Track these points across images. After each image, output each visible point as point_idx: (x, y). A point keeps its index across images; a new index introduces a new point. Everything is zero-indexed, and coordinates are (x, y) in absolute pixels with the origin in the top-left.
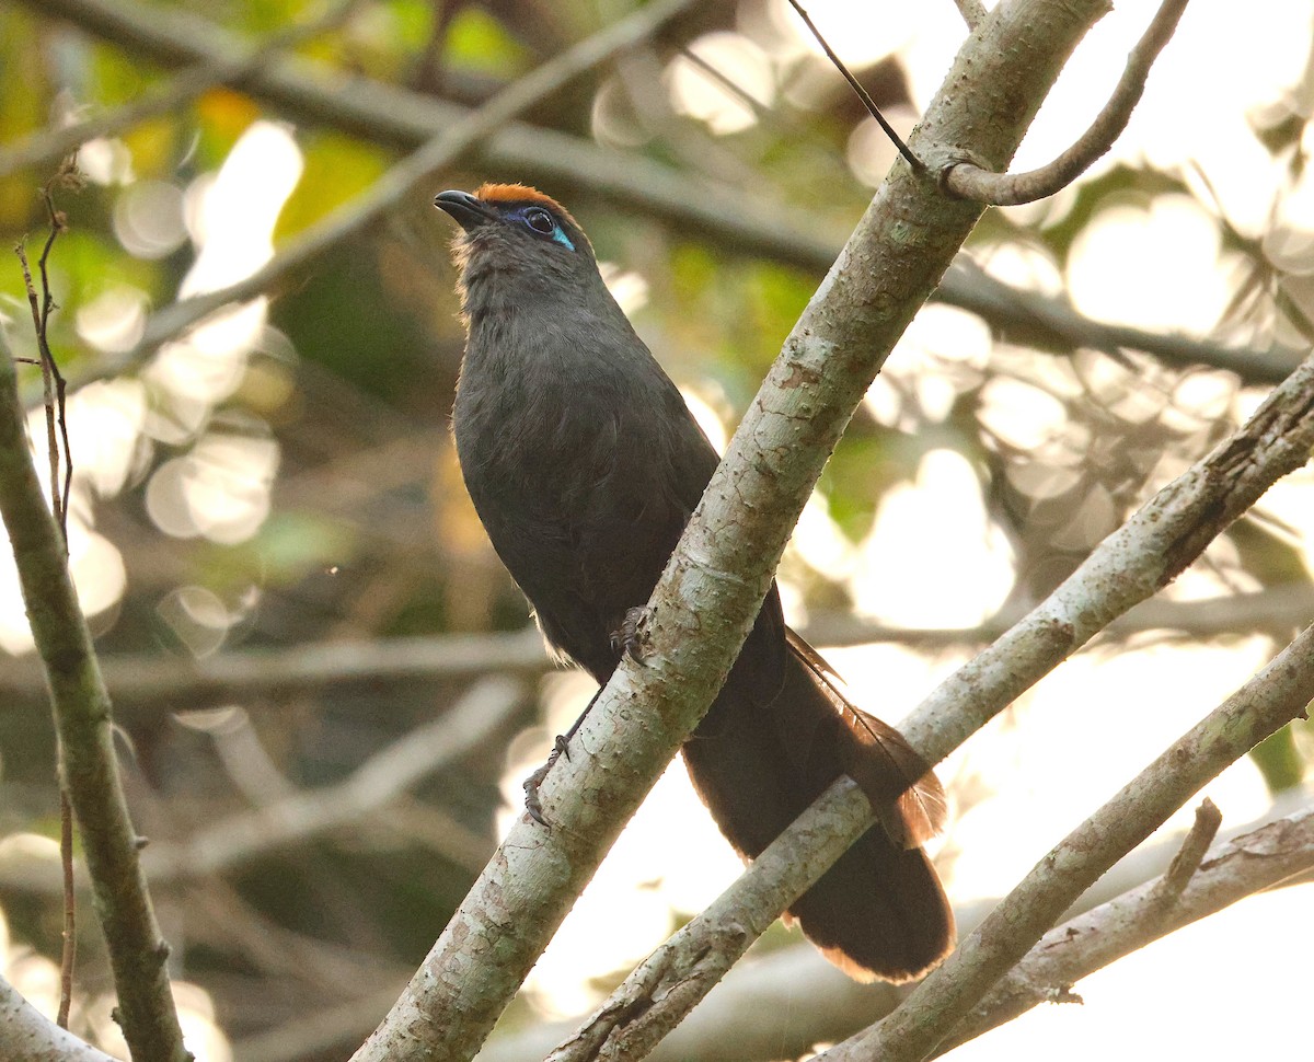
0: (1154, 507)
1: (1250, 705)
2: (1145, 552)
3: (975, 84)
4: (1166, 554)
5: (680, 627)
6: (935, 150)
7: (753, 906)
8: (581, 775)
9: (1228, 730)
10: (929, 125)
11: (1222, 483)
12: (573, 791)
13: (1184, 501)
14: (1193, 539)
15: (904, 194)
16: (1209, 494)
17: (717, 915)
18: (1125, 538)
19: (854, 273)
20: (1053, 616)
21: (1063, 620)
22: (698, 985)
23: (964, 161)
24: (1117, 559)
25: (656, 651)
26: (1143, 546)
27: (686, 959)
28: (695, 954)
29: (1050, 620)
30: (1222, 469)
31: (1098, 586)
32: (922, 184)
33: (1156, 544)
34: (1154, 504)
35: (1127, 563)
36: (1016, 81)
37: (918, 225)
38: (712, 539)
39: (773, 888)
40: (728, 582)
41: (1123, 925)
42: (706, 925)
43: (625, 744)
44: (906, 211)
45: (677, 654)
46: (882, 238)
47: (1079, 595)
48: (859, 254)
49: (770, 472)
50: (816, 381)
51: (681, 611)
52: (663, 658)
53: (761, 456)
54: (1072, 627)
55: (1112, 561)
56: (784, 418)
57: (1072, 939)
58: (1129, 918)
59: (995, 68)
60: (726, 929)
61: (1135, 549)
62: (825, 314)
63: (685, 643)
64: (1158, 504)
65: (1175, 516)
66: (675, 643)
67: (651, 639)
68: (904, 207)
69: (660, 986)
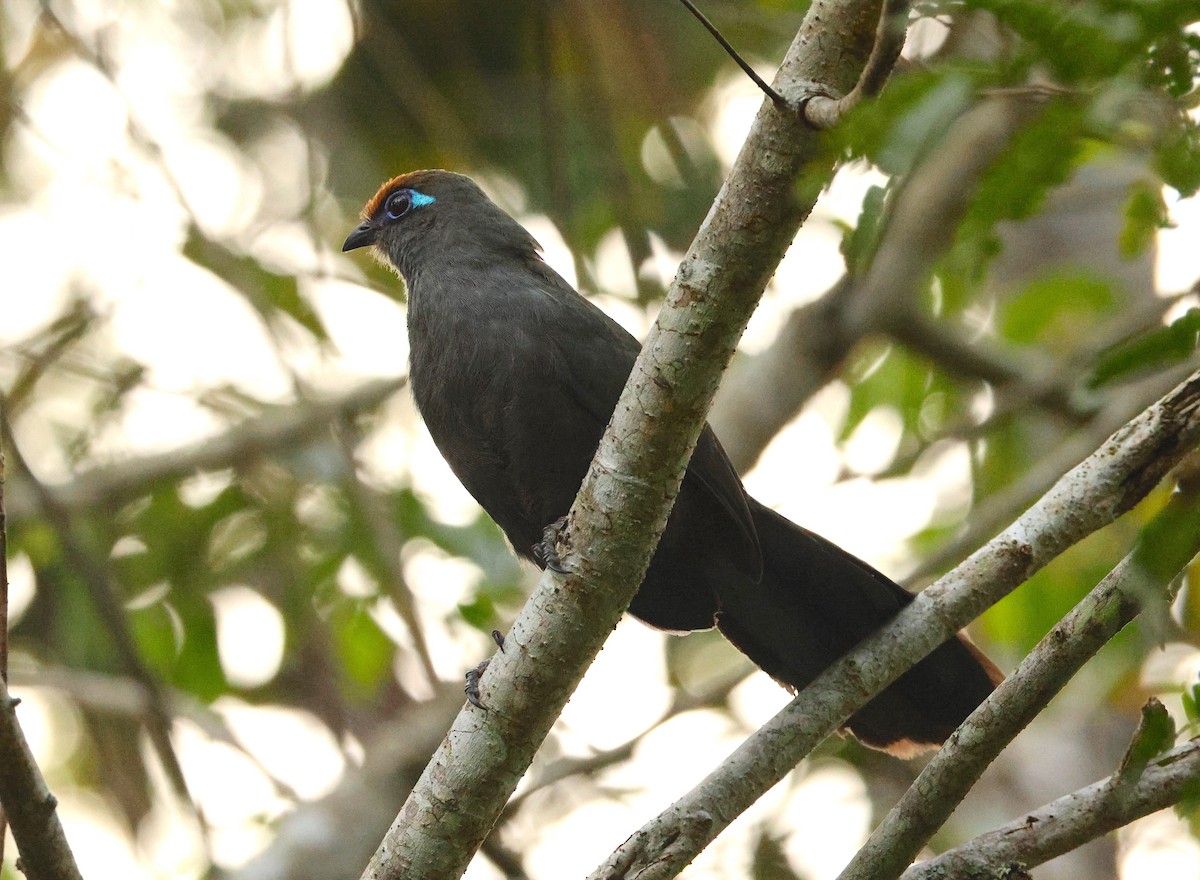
0: (1114, 442)
1: (1115, 588)
2: (1102, 481)
3: (826, 24)
4: (1123, 484)
5: (594, 527)
6: (794, 85)
7: (719, 796)
8: (513, 664)
9: (1098, 612)
10: (789, 63)
11: (1175, 420)
12: (506, 680)
13: (1140, 436)
14: (1150, 470)
15: (771, 126)
16: (1163, 429)
17: (687, 804)
18: (1085, 470)
19: (732, 201)
20: (1013, 538)
21: (1022, 541)
22: (667, 866)
23: (818, 94)
24: (1075, 488)
25: (574, 550)
26: (1101, 476)
27: (656, 843)
28: (665, 839)
29: (1009, 542)
30: (1177, 408)
31: (1057, 511)
32: (784, 116)
33: (1113, 473)
34: (1114, 439)
35: (1085, 491)
36: (862, 20)
37: (785, 154)
38: (619, 449)
39: (741, 779)
40: (634, 485)
41: (1080, 813)
42: (676, 813)
43: (550, 635)
44: (773, 142)
45: (592, 552)
46: (754, 167)
47: (1039, 520)
48: (736, 184)
49: (666, 383)
50: (702, 300)
51: (594, 513)
52: (581, 556)
53: (659, 369)
54: (1031, 548)
55: (1071, 490)
56: (677, 334)
57: (1031, 826)
58: (1085, 807)
59: (842, 8)
60: (693, 815)
61: (1093, 478)
62: (709, 238)
63: (598, 542)
64: (1117, 439)
65: (1131, 449)
66: (589, 543)
67: (570, 540)
68: (771, 139)
69: (632, 867)
